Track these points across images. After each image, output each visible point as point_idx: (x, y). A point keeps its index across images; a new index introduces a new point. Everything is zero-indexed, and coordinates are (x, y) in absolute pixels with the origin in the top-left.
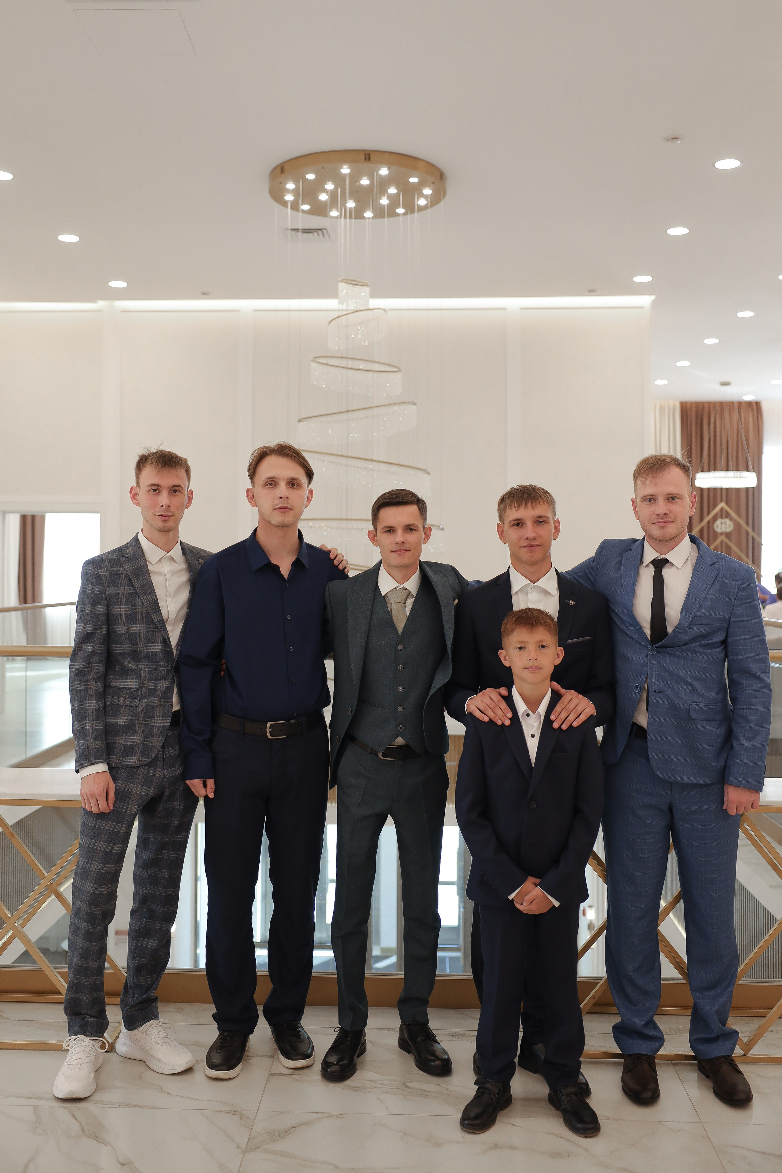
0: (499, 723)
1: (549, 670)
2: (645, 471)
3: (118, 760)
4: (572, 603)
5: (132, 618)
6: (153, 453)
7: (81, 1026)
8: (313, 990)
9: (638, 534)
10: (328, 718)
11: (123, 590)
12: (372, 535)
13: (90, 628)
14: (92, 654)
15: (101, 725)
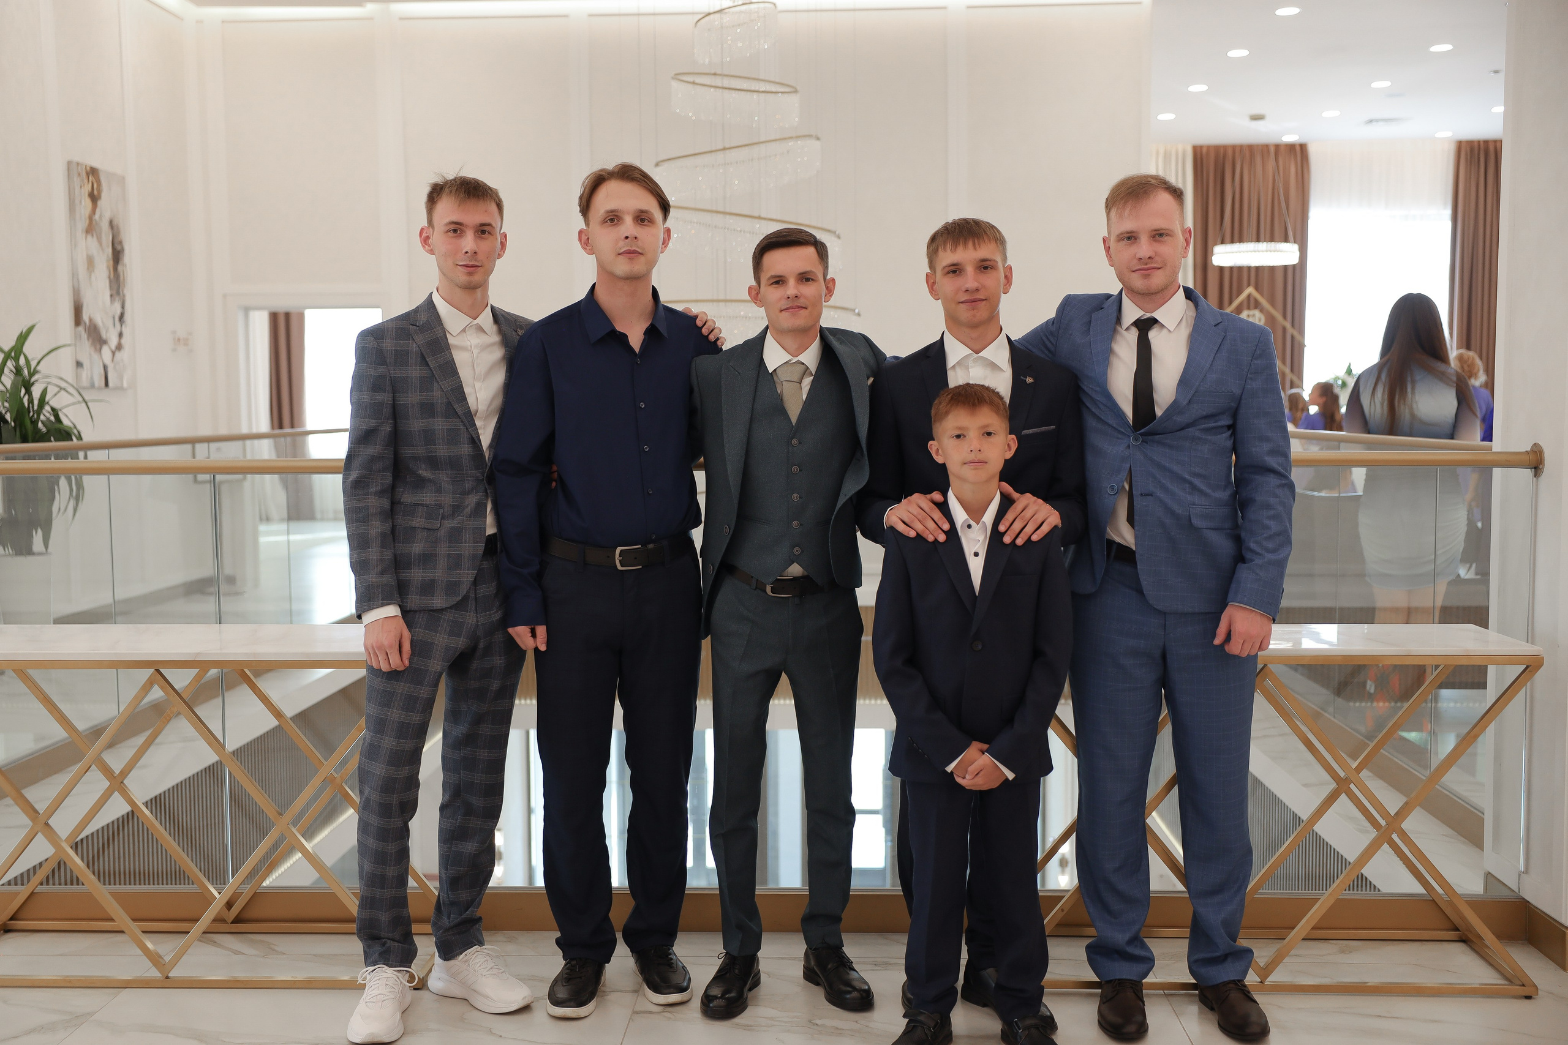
0: (931, 538)
1: (997, 465)
2: (1122, 199)
3: (414, 601)
4: (1029, 380)
5: (428, 409)
6: (451, 181)
7: (381, 954)
8: (686, 912)
9: (1113, 287)
10: (698, 544)
11: (414, 372)
12: (754, 293)
13: (370, 423)
14: (373, 459)
15: (388, 555)
